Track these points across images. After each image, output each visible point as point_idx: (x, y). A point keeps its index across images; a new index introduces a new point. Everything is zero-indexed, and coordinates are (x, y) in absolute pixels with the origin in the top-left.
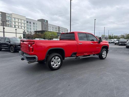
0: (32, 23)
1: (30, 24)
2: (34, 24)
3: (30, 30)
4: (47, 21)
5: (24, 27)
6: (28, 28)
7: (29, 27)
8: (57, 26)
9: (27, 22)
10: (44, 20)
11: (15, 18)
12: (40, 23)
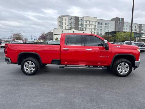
0: (104, 24)
1: (101, 25)
2: (105, 25)
3: (101, 32)
4: (123, 19)
5: (95, 29)
6: (98, 30)
7: (100, 29)
8: (137, 24)
9: (99, 23)
10: (119, 18)
11: (86, 21)
12: (114, 23)
